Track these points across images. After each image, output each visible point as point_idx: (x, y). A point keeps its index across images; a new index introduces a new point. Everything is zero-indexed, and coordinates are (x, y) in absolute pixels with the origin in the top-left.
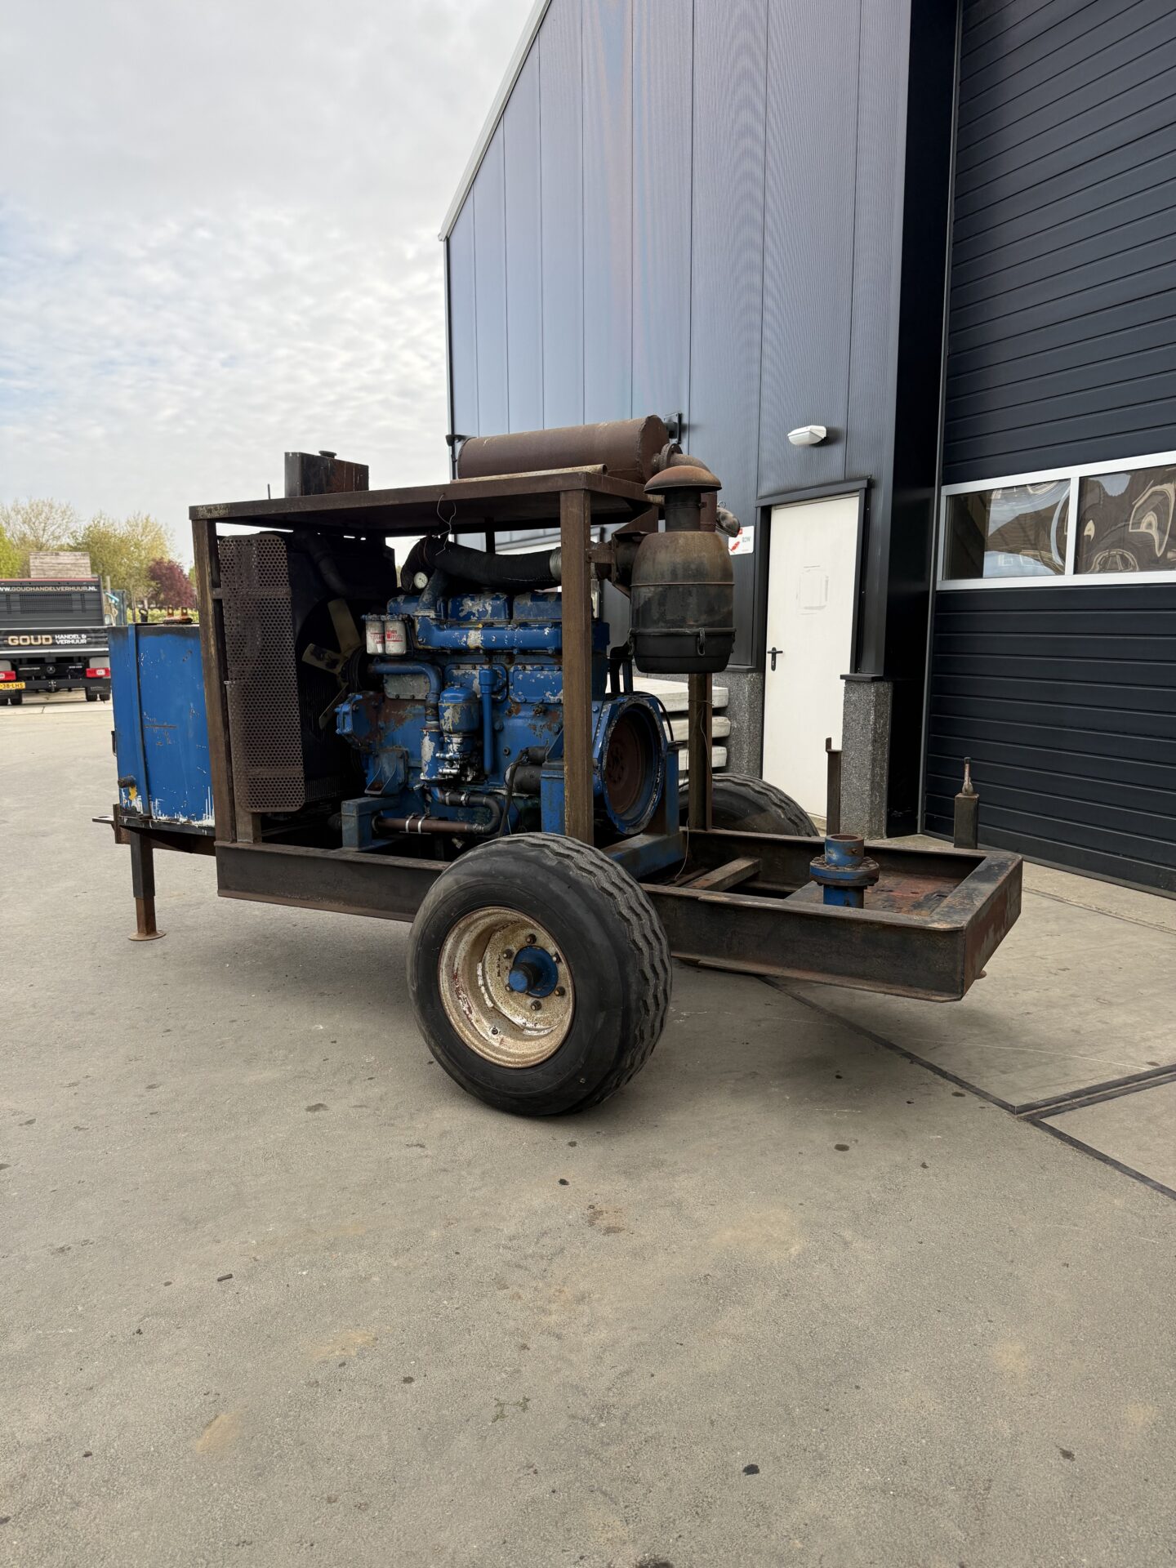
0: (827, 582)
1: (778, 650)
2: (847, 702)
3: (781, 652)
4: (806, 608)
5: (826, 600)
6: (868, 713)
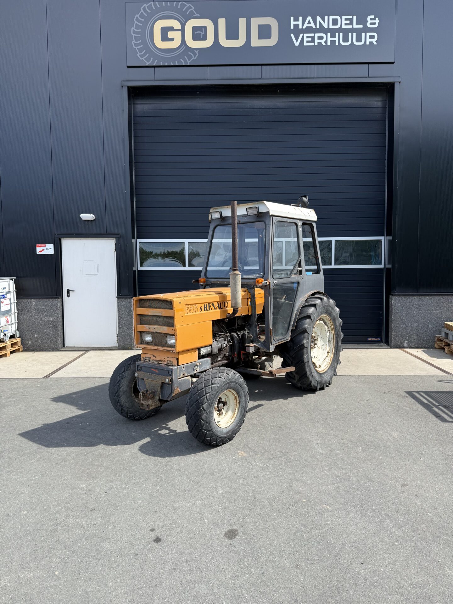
0: (98, 266)
1: (70, 290)
2: (119, 306)
3: (74, 291)
4: (86, 275)
5: (98, 272)
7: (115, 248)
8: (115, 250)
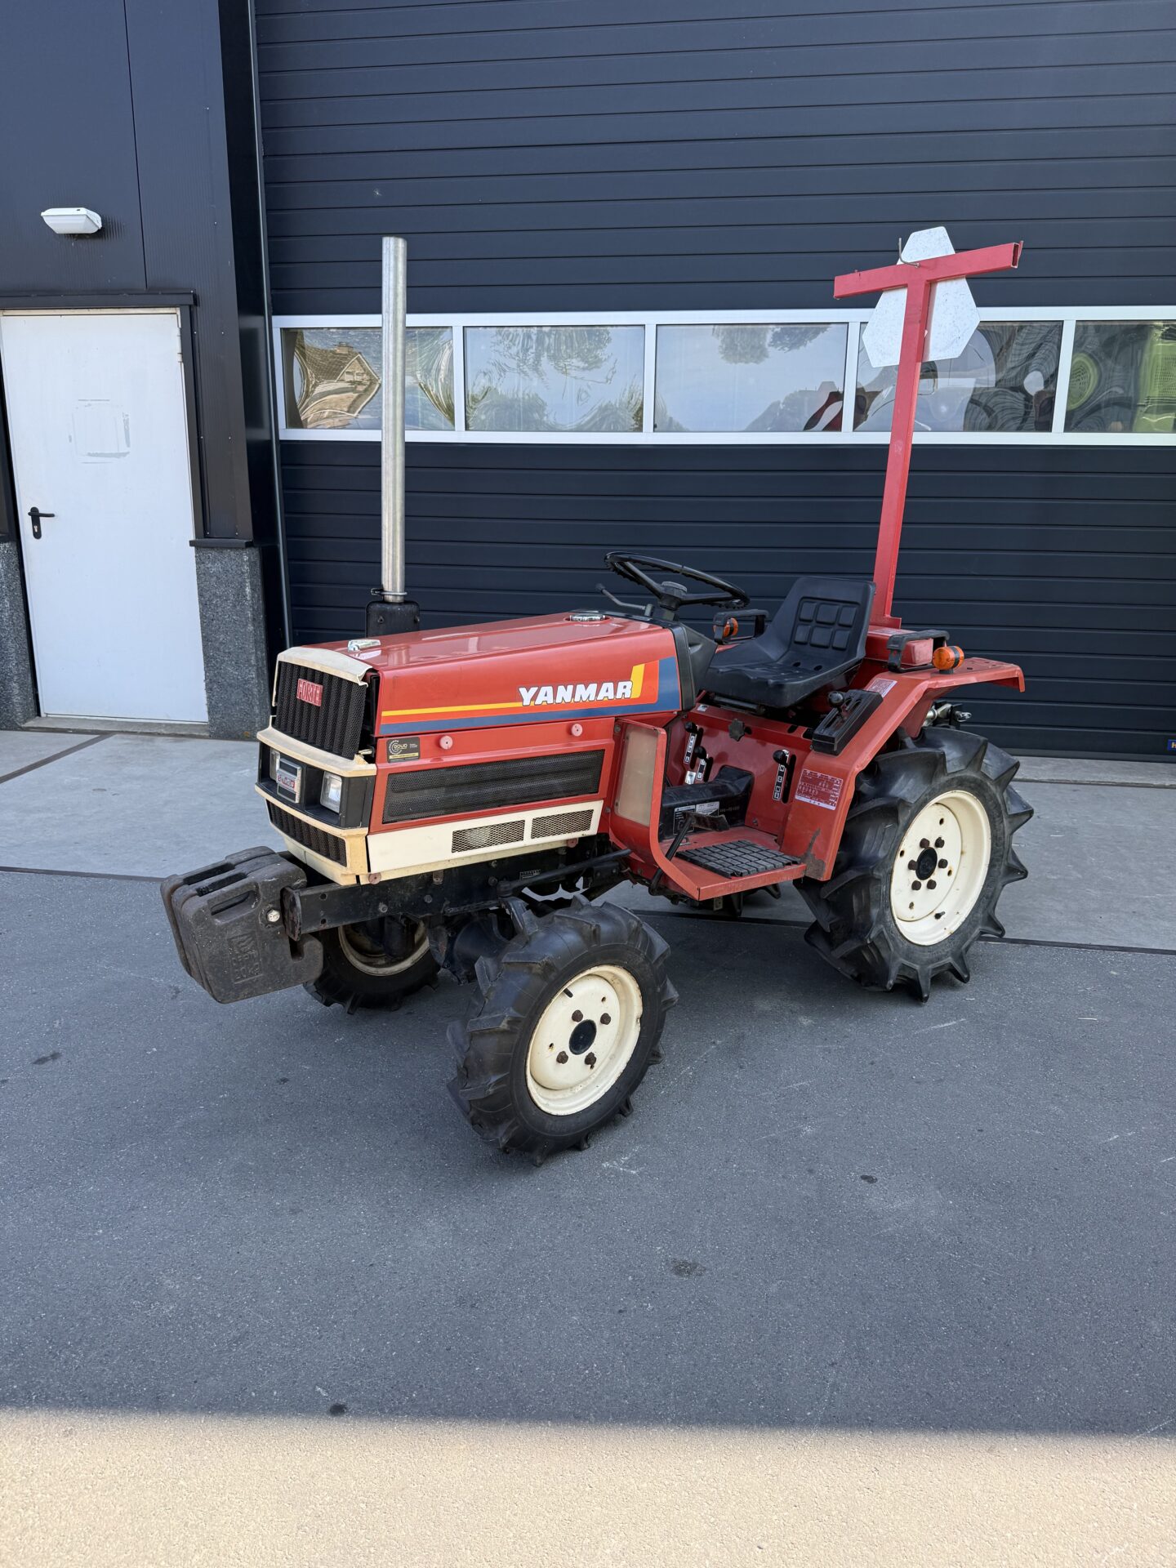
0: (126, 422)
1: (41, 511)
2: (202, 575)
3: (52, 516)
4: (89, 454)
5: (128, 446)
6: (243, 587)
7: (179, 350)
8: (179, 358)
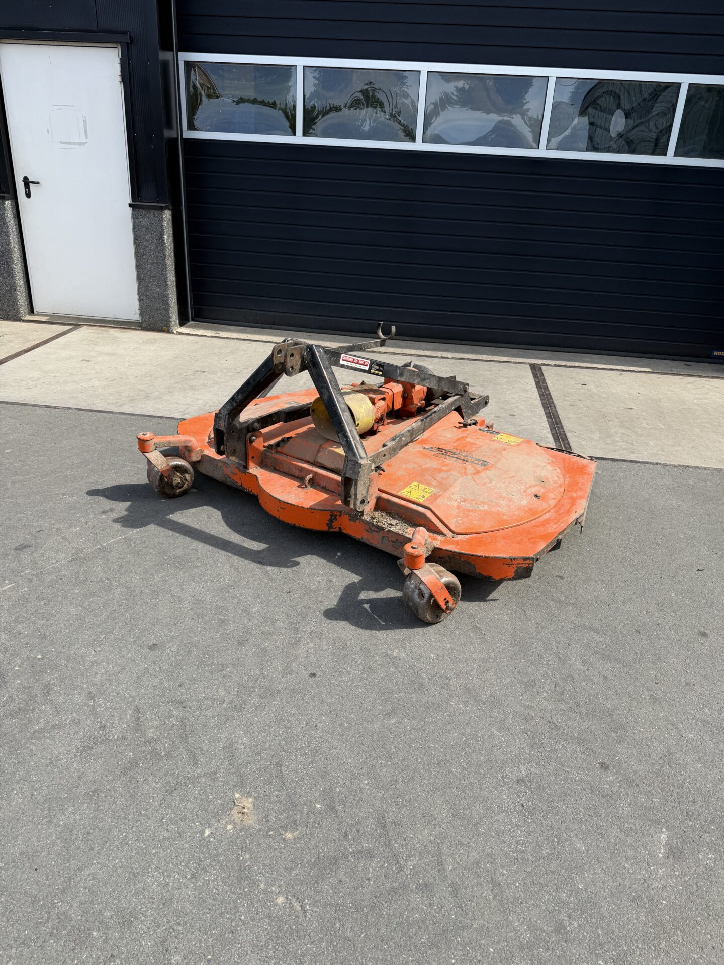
0: (85, 122)
1: (30, 180)
2: (136, 227)
4: (61, 142)
7: (119, 73)
8: (119, 79)
